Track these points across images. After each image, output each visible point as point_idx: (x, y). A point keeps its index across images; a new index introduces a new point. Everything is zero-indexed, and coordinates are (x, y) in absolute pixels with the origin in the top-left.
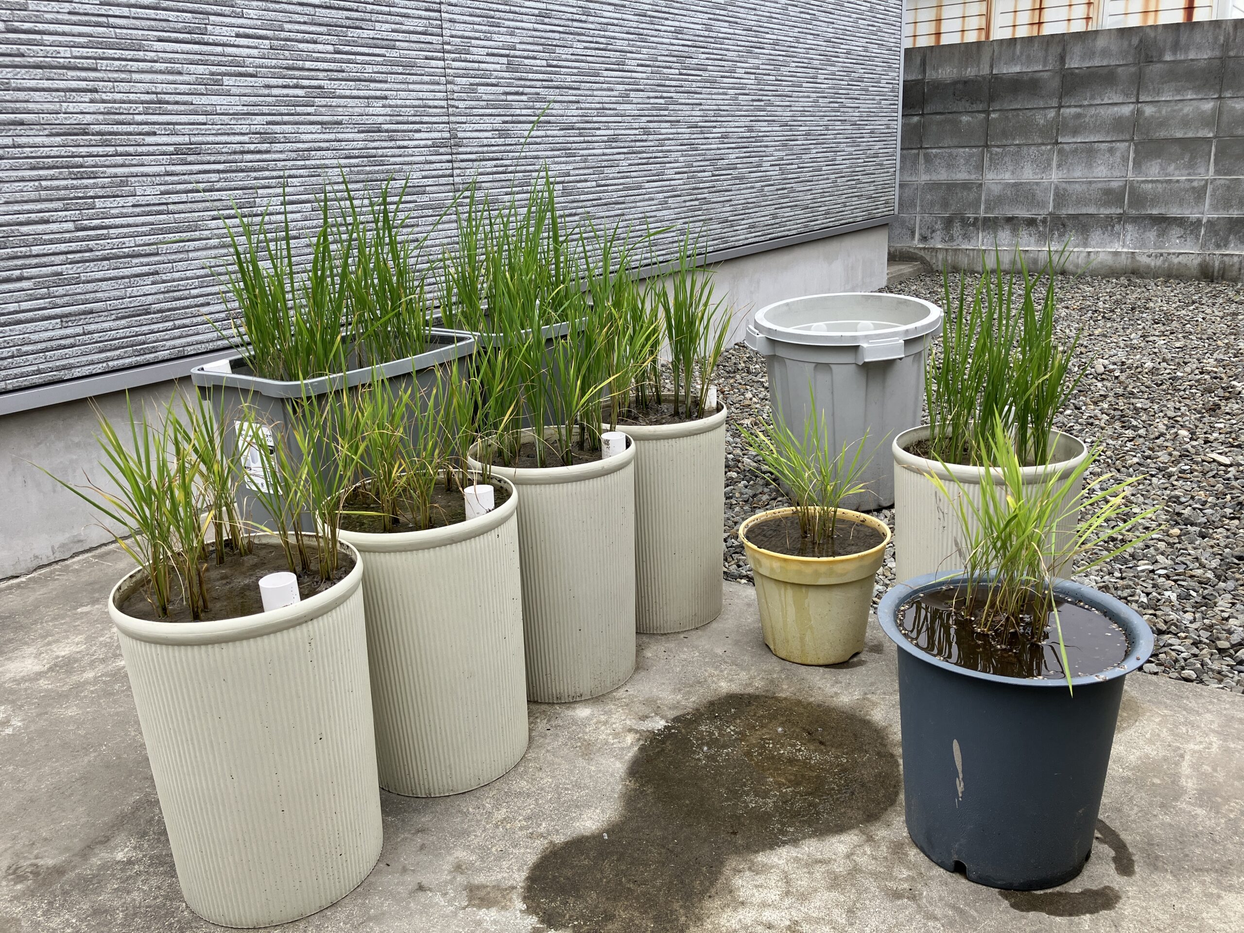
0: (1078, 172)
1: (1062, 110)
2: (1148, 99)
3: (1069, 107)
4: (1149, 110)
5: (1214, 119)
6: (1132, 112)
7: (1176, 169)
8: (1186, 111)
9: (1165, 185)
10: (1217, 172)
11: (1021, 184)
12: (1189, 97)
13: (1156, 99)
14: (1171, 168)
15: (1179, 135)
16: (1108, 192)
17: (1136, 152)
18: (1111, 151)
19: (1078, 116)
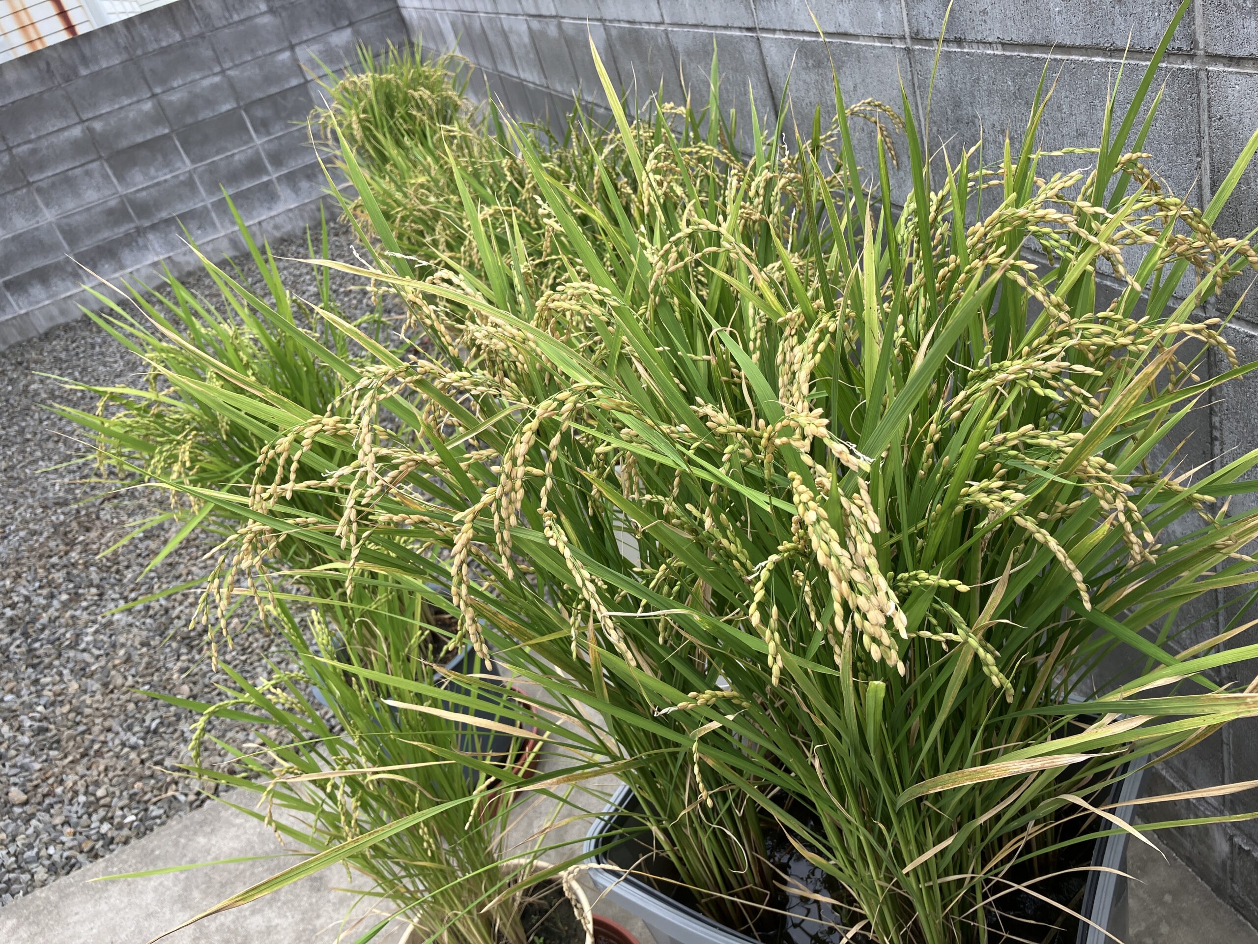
0: (70, 204)
1: (14, 151)
2: (90, 115)
3: (19, 145)
4: (98, 126)
5: (161, 115)
6: (83, 131)
7: (157, 171)
8: (131, 115)
9: (157, 188)
10: (193, 161)
11: (20, 235)
12: (126, 103)
13: (98, 113)
14: (152, 171)
15: (140, 139)
16: (110, 212)
17: (111, 167)
18: (88, 173)
19: (34, 152)
